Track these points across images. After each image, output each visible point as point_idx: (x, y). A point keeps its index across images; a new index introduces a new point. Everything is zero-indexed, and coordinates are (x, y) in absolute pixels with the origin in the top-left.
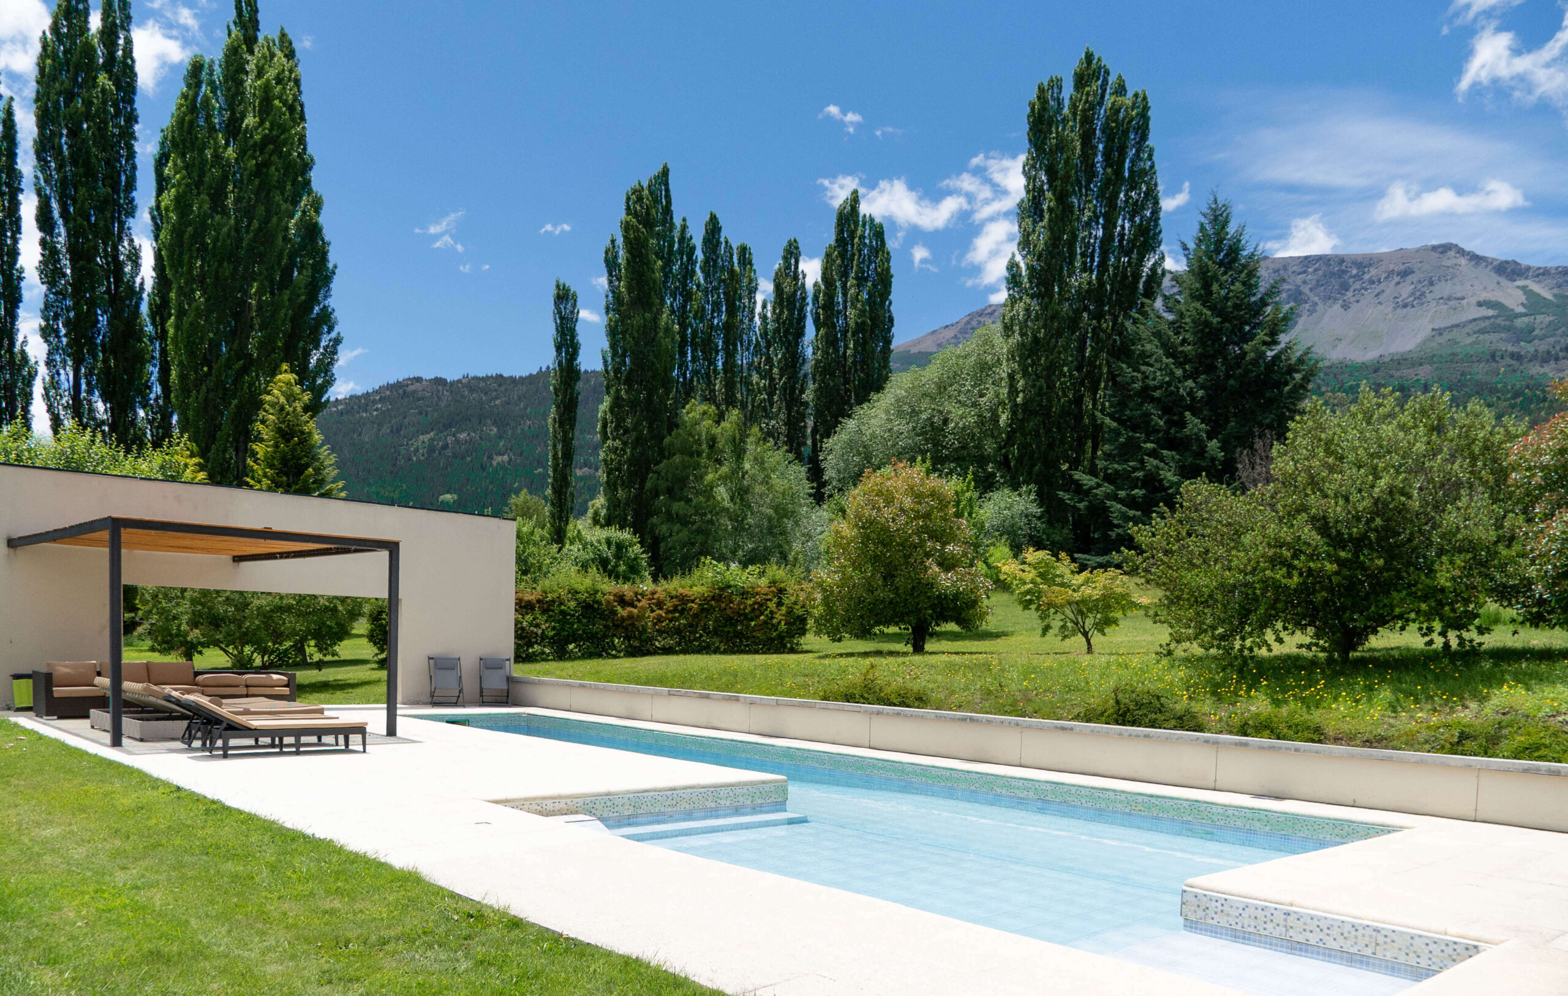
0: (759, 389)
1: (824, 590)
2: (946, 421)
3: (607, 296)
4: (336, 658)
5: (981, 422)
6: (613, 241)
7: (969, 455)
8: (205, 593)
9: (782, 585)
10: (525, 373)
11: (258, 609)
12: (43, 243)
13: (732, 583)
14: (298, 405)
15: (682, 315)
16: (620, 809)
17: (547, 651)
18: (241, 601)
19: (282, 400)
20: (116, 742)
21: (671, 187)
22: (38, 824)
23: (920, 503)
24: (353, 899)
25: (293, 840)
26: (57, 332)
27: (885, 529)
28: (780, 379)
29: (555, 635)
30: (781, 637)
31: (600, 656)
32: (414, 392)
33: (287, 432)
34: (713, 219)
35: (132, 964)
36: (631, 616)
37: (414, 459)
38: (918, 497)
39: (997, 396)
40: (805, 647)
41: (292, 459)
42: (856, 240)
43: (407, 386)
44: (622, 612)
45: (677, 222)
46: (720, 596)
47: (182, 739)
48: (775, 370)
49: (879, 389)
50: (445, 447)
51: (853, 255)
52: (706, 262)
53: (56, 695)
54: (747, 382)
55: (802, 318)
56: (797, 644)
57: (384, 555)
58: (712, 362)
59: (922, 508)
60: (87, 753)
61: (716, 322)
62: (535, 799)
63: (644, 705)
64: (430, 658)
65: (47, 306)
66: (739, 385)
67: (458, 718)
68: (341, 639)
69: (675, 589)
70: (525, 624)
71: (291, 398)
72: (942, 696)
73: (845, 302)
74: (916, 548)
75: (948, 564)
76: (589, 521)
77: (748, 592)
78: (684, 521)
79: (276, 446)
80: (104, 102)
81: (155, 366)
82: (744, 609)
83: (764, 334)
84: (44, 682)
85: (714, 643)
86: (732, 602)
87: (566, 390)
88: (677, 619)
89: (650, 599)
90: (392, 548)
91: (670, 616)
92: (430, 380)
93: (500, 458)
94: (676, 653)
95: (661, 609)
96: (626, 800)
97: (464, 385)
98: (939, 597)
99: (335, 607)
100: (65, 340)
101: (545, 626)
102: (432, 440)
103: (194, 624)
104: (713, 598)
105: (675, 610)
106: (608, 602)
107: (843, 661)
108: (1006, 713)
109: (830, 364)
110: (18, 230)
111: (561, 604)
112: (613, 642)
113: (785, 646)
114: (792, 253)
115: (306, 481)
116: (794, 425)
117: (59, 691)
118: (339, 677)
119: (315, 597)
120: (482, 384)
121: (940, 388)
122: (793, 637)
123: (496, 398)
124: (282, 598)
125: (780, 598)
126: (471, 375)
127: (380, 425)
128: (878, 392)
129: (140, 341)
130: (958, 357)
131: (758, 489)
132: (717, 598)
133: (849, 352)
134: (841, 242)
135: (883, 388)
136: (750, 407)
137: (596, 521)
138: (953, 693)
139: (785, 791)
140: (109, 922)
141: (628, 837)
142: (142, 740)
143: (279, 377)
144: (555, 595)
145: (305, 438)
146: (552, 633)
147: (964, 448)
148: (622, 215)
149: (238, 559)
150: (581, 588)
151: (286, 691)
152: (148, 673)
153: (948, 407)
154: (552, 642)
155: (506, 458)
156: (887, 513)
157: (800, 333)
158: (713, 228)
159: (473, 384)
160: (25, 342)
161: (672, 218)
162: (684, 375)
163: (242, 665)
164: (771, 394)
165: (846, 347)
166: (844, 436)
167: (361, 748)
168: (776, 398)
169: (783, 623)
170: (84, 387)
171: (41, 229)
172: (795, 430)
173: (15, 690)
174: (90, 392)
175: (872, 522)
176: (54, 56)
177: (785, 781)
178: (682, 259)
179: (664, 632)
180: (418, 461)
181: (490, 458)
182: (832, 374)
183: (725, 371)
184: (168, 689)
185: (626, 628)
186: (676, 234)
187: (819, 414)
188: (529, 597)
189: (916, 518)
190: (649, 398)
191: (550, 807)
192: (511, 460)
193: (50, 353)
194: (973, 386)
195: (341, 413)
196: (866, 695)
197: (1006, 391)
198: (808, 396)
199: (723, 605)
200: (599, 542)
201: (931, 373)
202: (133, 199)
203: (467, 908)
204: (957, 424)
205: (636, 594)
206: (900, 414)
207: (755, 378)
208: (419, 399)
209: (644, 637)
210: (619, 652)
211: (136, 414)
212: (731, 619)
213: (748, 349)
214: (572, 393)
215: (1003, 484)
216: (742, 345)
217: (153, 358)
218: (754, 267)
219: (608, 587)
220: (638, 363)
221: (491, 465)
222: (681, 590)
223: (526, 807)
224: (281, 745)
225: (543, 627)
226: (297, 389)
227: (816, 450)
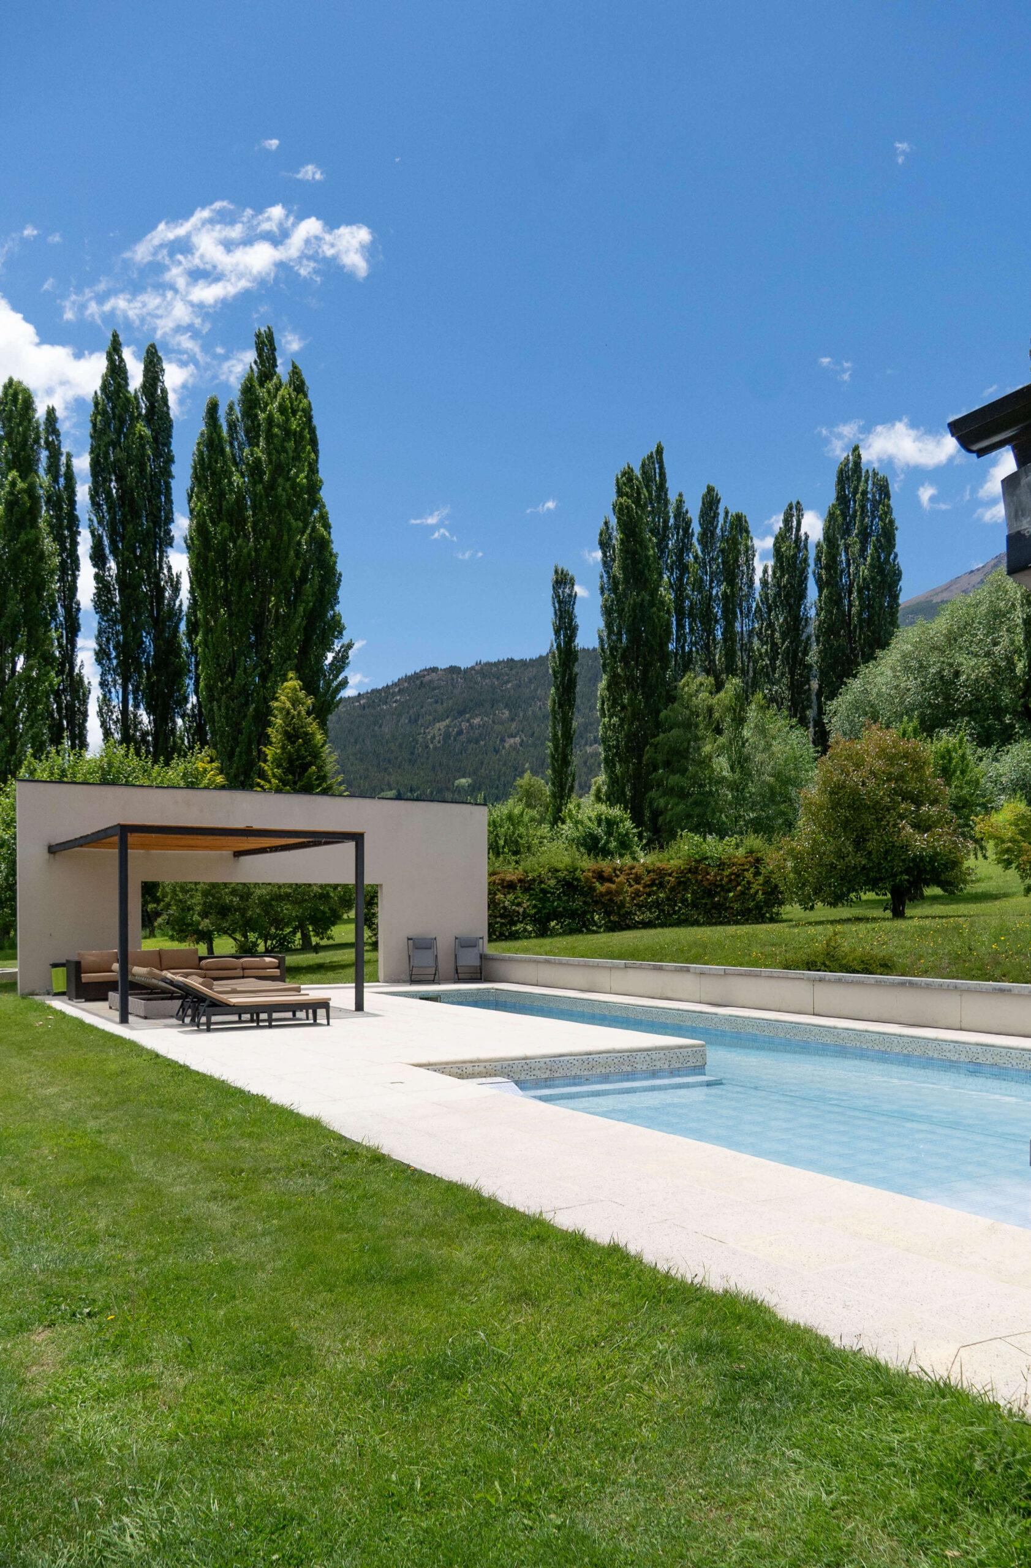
0: (761, 655)
1: (795, 858)
2: (957, 674)
3: (602, 577)
4: (331, 942)
5: (996, 671)
6: (606, 523)
7: (983, 707)
8: (214, 886)
9: (759, 855)
10: (535, 655)
11: (260, 898)
12: (97, 577)
13: (709, 854)
14: (303, 710)
15: (678, 588)
16: (537, 1073)
17: (529, 928)
18: (244, 892)
19: (288, 705)
20: (124, 1020)
21: (666, 465)
22: (42, 1085)
23: (892, 765)
24: (260, 1141)
25: (232, 1095)
26: (108, 655)
27: (855, 792)
28: (783, 644)
29: (536, 913)
30: (758, 907)
31: (581, 932)
32: (431, 681)
33: (292, 735)
34: (710, 490)
35: (77, 1185)
36: (609, 892)
37: (431, 746)
38: (891, 759)
39: (1012, 642)
40: (785, 917)
41: (297, 760)
42: (858, 496)
43: (424, 676)
44: (600, 888)
45: (672, 497)
46: (697, 868)
47: (177, 1017)
48: (777, 635)
49: (884, 645)
50: (460, 733)
51: (855, 511)
52: (703, 534)
53: (84, 980)
54: (747, 649)
55: (803, 580)
56: (777, 914)
57: (350, 846)
58: (710, 632)
59: (895, 771)
60: (97, 1029)
61: (714, 592)
62: (455, 1063)
63: (602, 978)
64: (409, 939)
65: (101, 632)
66: (739, 653)
67: (431, 995)
68: (334, 924)
69: (653, 863)
70: (507, 903)
71: (295, 702)
72: (908, 961)
73: (848, 560)
74: (888, 810)
75: (922, 826)
76: (592, 798)
77: (724, 864)
78: (683, 795)
79: (283, 748)
80: (143, 446)
81: (191, 678)
82: (721, 880)
83: (765, 598)
84: (75, 969)
85: (692, 916)
86: (708, 874)
87: (564, 672)
88: (655, 893)
89: (628, 874)
90: (358, 838)
91: (648, 890)
92: (445, 670)
93: (512, 741)
94: (655, 926)
95: (639, 883)
96: (543, 1065)
97: (477, 672)
98: (914, 860)
99: (328, 893)
100: (115, 662)
101: (526, 904)
102: (448, 726)
103: (204, 914)
104: (690, 871)
105: (653, 884)
106: (587, 879)
107: (811, 930)
108: (973, 978)
109: (834, 624)
110: (77, 568)
111: (541, 882)
112: (593, 918)
113: (763, 916)
114: (793, 514)
115: (310, 778)
116: (798, 688)
117: (86, 977)
118: (335, 959)
119: (310, 885)
120: (494, 669)
121: (949, 640)
122: (773, 906)
123: (508, 682)
124: (280, 887)
125: (757, 867)
126: (484, 661)
127: (400, 715)
128: (884, 649)
129: (179, 656)
130: (969, 605)
131: (759, 757)
132: (693, 871)
133: (854, 610)
134: (842, 500)
135: (888, 644)
136: (751, 674)
137: (598, 799)
138: (921, 957)
139: (703, 1056)
140: (72, 1156)
141: (540, 1098)
142: (146, 1018)
143: (286, 684)
144: (536, 874)
145: (308, 738)
146: (533, 912)
147: (978, 700)
148: (613, 497)
149: (238, 854)
150: (561, 866)
151: (277, 972)
152: (161, 960)
153: (960, 658)
154: (535, 920)
155: (518, 739)
156: (856, 777)
157: (802, 595)
158: (711, 502)
159: (486, 670)
160: (82, 666)
161: (666, 494)
162: (683, 647)
163: (247, 950)
164: (773, 659)
165: (850, 605)
166: (849, 697)
167: (325, 1022)
168: (778, 663)
169: (760, 892)
170: (131, 702)
171: (94, 566)
172: (799, 694)
173: (54, 979)
174: (137, 706)
175: (841, 786)
176: (104, 413)
177: (703, 1046)
178: (678, 533)
179: (642, 906)
180: (435, 748)
181: (503, 740)
182: (837, 635)
183: (725, 640)
184: (168, 975)
185: (604, 905)
186: (671, 509)
187: (823, 675)
188: (512, 874)
189: (889, 780)
190: (645, 673)
191: (470, 1070)
192: (522, 741)
193: (103, 675)
194: (987, 635)
195: (364, 707)
196: (827, 963)
197: (1021, 637)
198: (813, 656)
199: (700, 877)
200: (590, 819)
201: (940, 625)
202: (170, 531)
203: (346, 1147)
204: (969, 675)
205: (615, 870)
206: (907, 669)
207: (756, 643)
208: (434, 689)
209: (623, 911)
210: (600, 927)
211: (174, 723)
212: (710, 890)
213: (747, 616)
214: (570, 674)
215: (1022, 736)
216: (741, 613)
217: (190, 671)
218: (751, 534)
219: (587, 864)
220: (635, 639)
221: (504, 747)
222: (658, 864)
223: (447, 1070)
224: (258, 1021)
225: (525, 905)
226: (302, 694)
227: (821, 712)
